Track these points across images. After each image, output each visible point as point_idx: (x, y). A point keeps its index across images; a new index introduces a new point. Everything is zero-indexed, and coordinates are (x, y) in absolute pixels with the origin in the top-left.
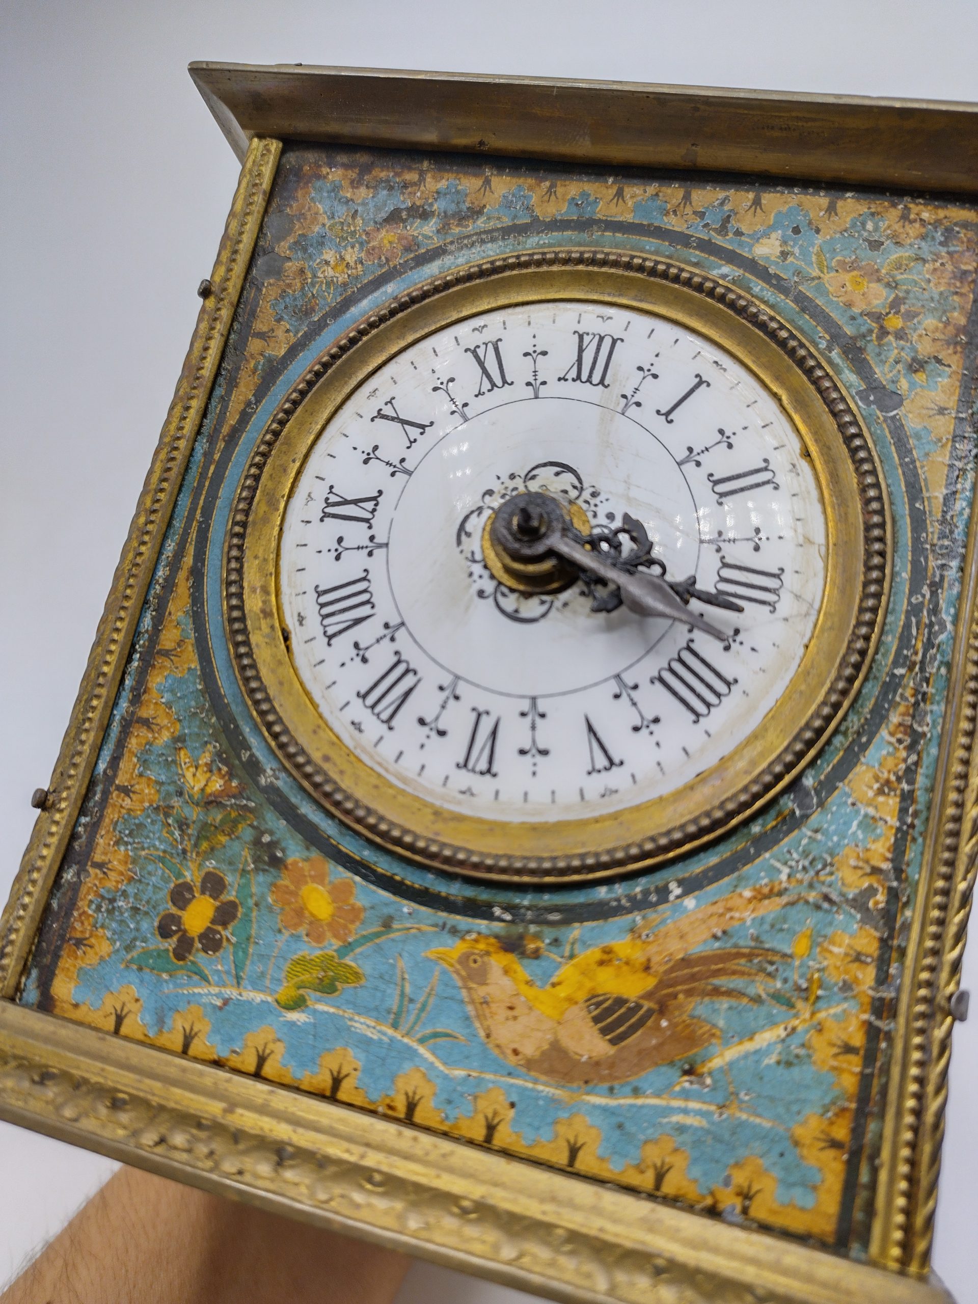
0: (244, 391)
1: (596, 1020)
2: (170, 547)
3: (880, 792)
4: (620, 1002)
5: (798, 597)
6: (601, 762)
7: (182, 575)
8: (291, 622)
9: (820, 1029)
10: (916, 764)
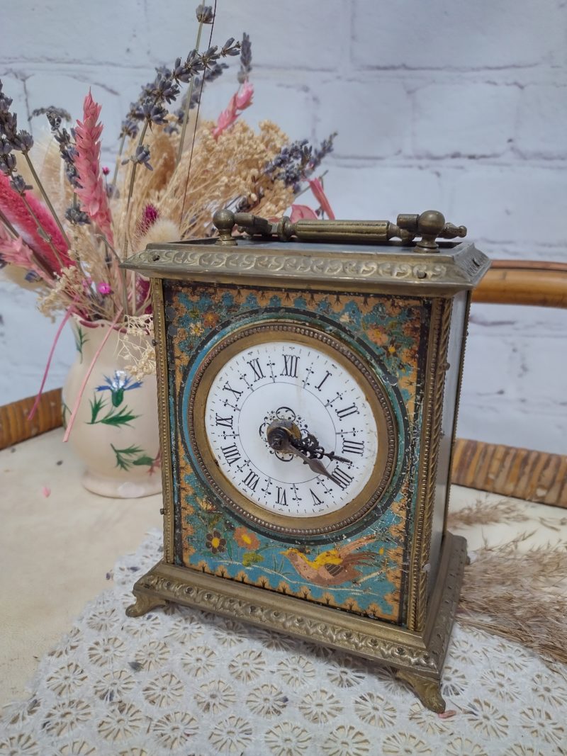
0: (179, 379)
1: (328, 570)
2: (173, 434)
3: (401, 510)
4: (334, 565)
5: (370, 450)
6: (317, 502)
7: (180, 443)
8: (217, 459)
9: (388, 572)
10: (411, 501)
